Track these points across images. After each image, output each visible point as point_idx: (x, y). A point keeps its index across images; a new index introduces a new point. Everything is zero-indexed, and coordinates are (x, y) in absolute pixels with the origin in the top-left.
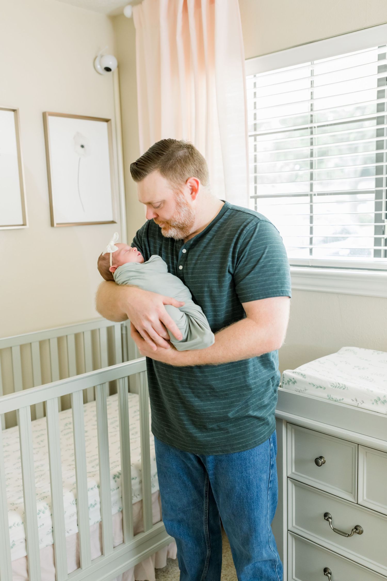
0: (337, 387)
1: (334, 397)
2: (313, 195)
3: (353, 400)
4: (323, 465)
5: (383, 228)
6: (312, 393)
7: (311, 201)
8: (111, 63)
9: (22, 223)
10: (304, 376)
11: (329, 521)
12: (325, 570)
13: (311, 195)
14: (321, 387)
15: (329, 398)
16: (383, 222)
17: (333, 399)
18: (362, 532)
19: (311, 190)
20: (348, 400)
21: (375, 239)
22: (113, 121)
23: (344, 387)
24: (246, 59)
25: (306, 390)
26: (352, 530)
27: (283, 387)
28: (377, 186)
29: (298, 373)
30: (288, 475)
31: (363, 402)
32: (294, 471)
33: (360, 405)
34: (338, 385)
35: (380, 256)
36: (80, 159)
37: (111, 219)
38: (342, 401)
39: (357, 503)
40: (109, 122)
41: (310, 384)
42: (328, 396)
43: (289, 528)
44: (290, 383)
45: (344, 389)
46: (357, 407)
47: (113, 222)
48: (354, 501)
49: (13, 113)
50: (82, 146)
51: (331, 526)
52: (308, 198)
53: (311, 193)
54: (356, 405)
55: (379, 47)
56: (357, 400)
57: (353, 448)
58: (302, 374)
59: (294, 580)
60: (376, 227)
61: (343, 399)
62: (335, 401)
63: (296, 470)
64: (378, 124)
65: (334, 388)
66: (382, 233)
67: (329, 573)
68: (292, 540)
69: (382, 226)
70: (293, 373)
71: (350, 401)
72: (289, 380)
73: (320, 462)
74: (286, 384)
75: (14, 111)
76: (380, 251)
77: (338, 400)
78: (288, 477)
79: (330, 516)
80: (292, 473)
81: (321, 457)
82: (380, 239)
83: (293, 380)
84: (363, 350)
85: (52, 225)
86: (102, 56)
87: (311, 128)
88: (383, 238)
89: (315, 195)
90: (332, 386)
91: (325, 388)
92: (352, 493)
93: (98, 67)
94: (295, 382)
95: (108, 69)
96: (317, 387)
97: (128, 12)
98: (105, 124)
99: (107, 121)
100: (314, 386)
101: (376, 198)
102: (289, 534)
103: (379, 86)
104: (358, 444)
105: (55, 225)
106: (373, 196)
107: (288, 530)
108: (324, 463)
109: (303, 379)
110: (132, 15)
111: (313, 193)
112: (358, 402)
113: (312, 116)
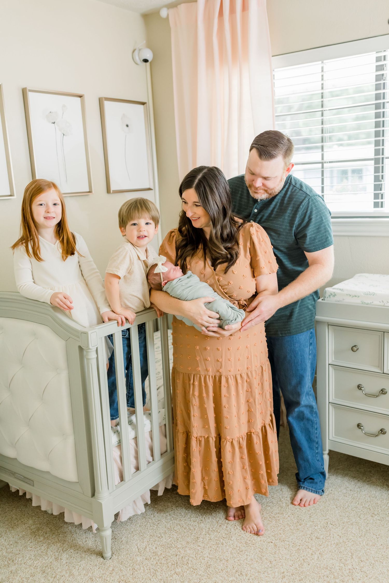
0: (368, 294)
1: (366, 302)
2: (324, 162)
3: (380, 302)
4: (357, 351)
5: (381, 186)
6: (349, 301)
7: (323, 167)
8: (148, 55)
9: (88, 190)
10: (342, 290)
11: (362, 389)
12: (359, 426)
13: (322, 163)
14: (356, 296)
15: (362, 303)
16: (381, 181)
17: (365, 303)
18: (387, 392)
19: (323, 159)
20: (377, 303)
21: (375, 194)
22: (147, 103)
23: (373, 294)
24: (273, 56)
25: (344, 300)
26: (380, 392)
27: (325, 300)
28: (376, 155)
29: (337, 289)
30: (329, 363)
31: (388, 302)
32: (333, 359)
33: (386, 305)
34: (369, 293)
35: (378, 207)
36: (126, 136)
37: (148, 187)
38: (372, 304)
39: (383, 373)
40: (145, 105)
41: (347, 295)
42: (361, 302)
43: (330, 401)
44: (331, 296)
45: (373, 295)
46: (384, 306)
47: (150, 189)
48: (381, 372)
49: (79, 99)
50: (127, 126)
51: (364, 392)
52: (320, 165)
53: (322, 161)
54: (383, 305)
55: (376, 52)
56: (383, 302)
57: (380, 336)
58: (340, 289)
59: (334, 437)
60: (375, 185)
61: (373, 302)
62: (367, 304)
63: (335, 359)
64: (376, 108)
65: (366, 295)
66: (380, 190)
67: (361, 426)
68: (332, 410)
69: (379, 184)
70: (333, 289)
71: (378, 303)
72: (330, 294)
73: (355, 349)
74: (328, 298)
75: (80, 97)
76: (378, 203)
77: (369, 303)
78: (329, 364)
79: (362, 386)
80: (332, 361)
81: (355, 346)
82: (379, 194)
83: (333, 294)
84: (371, 275)
85: (108, 191)
86: (140, 50)
87: (322, 111)
88: (381, 193)
89: (325, 162)
90: (364, 294)
91: (359, 296)
92: (379, 367)
93: (137, 58)
94: (335, 295)
95: (146, 61)
96: (353, 296)
97: (164, 13)
98: (142, 106)
99: (143, 104)
100: (350, 296)
101: (375, 164)
102: (330, 405)
103: (376, 81)
104: (384, 332)
105: (111, 192)
106: (373, 162)
107: (329, 403)
108: (358, 349)
109: (342, 292)
110: (168, 15)
111: (324, 161)
112: (384, 303)
113: (322, 101)
